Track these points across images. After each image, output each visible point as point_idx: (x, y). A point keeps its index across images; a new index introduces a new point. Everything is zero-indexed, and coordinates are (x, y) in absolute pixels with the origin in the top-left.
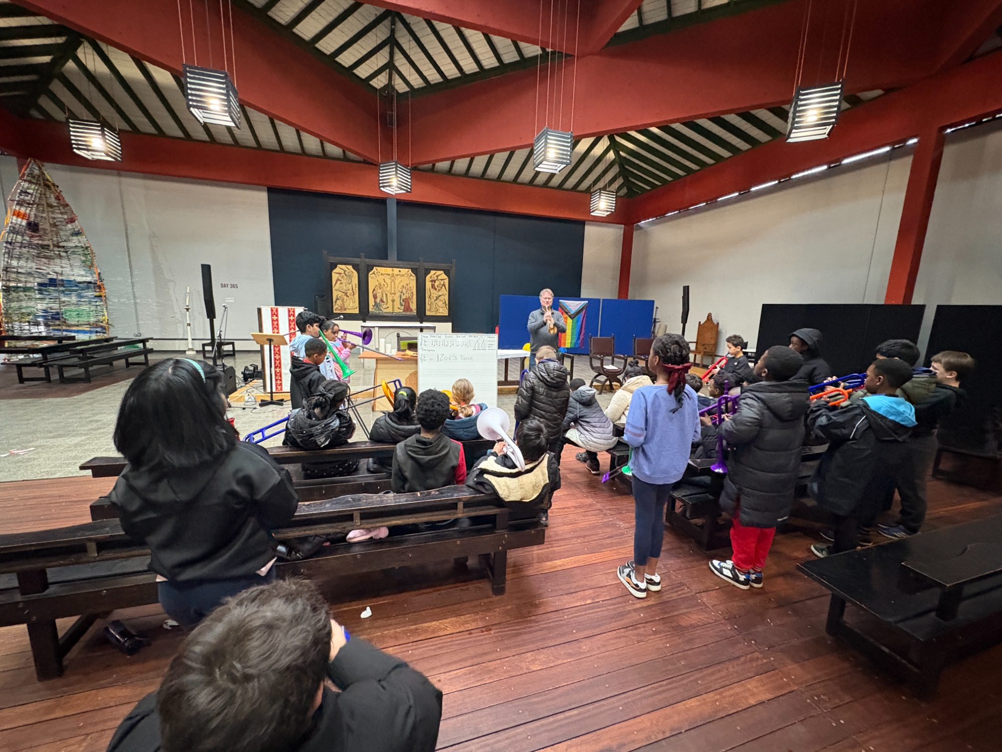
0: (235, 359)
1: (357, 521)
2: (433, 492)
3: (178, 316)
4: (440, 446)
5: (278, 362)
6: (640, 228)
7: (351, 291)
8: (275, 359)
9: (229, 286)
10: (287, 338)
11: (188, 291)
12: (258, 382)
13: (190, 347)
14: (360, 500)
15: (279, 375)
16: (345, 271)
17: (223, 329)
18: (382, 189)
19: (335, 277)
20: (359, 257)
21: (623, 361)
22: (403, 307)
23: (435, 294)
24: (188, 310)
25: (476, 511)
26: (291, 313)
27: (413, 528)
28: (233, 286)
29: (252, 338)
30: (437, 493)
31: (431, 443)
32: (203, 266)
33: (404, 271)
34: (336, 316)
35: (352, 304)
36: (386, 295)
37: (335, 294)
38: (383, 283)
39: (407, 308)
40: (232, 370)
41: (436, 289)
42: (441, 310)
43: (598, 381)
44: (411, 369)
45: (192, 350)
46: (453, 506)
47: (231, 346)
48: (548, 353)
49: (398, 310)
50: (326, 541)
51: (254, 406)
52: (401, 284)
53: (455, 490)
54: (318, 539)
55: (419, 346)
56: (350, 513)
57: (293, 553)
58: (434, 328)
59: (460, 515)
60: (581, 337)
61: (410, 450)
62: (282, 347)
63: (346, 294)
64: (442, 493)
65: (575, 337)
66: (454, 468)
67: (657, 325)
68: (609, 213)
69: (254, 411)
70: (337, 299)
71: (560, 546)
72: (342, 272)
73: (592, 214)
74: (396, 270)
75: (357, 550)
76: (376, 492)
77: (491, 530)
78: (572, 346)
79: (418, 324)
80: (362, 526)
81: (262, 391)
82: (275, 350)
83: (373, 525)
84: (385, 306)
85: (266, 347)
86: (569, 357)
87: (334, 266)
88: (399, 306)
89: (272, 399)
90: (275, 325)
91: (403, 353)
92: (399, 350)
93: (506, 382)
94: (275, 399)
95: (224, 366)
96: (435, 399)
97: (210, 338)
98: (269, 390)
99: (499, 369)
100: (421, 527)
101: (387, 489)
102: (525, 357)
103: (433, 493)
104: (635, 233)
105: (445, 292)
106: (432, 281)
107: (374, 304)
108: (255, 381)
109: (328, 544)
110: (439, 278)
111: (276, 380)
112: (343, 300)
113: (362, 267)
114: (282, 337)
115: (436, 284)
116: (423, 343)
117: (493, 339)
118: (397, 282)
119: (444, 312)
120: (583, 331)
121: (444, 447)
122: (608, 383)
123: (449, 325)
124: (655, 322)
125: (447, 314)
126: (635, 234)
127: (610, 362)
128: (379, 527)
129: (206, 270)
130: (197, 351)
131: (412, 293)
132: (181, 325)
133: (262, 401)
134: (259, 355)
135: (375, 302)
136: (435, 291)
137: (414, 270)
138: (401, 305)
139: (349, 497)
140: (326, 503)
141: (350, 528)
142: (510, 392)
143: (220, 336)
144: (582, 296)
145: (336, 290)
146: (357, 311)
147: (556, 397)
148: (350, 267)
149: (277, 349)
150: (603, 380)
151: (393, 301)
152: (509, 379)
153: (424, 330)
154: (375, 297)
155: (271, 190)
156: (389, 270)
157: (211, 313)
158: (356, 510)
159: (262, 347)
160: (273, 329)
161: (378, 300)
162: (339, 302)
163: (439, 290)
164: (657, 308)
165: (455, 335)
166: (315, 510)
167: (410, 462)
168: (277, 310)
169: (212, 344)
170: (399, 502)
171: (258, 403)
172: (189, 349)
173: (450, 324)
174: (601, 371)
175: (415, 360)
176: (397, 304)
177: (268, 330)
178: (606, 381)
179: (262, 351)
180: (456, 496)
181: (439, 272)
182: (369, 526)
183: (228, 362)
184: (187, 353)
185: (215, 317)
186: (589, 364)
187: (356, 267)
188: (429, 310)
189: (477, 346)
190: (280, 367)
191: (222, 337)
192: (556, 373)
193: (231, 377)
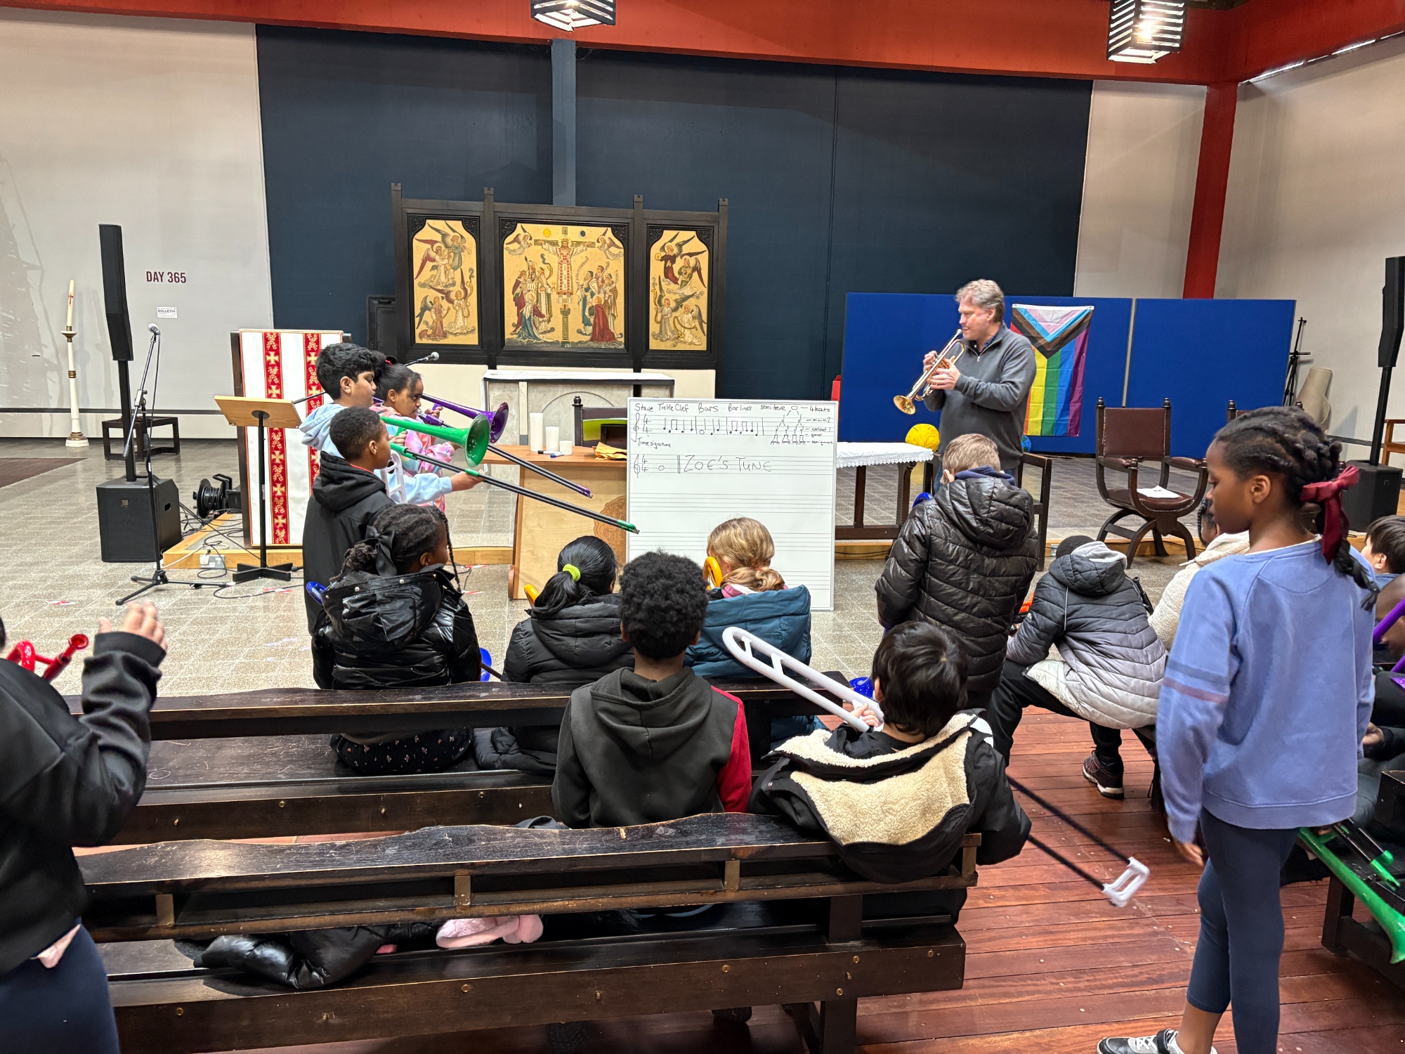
0: (178, 460)
1: (464, 894)
2: (661, 828)
3: (48, 353)
4: (684, 703)
5: (279, 470)
6: (1258, 93)
7: (458, 287)
8: (273, 463)
9: (166, 277)
10: (301, 409)
11: (71, 291)
12: (232, 520)
13: (76, 429)
14: (471, 841)
15: (281, 502)
16: (444, 236)
17: (149, 387)
18: (538, 16)
19: (419, 250)
20: (481, 198)
21: (1196, 475)
22: (590, 329)
23: (672, 292)
24: (70, 337)
25: (772, 886)
26: (312, 345)
27: (609, 923)
28: (175, 278)
29: (218, 408)
30: (671, 831)
31: (659, 695)
32: (103, 228)
33: (594, 233)
34: (422, 353)
35: (460, 322)
36: (548, 296)
37: (419, 294)
38: (539, 265)
39: (602, 331)
40: (171, 489)
41: (675, 281)
42: (688, 336)
43: (1121, 531)
44: (610, 492)
45: (80, 436)
46: (713, 869)
47: (170, 426)
48: (980, 455)
49: (578, 334)
50: (387, 942)
51: (220, 581)
52: (587, 268)
53: (719, 825)
54: (364, 937)
55: (631, 434)
56: (448, 874)
57: (305, 968)
58: (669, 384)
59: (730, 896)
60: (1074, 407)
61: (606, 711)
62: (288, 431)
63: (447, 296)
64: (685, 833)
65: (1056, 407)
66: (717, 765)
67: (1303, 371)
68: (1163, 53)
69: (222, 592)
70: (425, 308)
71: (1006, 995)
72: (438, 237)
73: (1113, 58)
74: (574, 231)
75: (463, 968)
76: (513, 819)
77: (817, 939)
78: (1047, 431)
79: (627, 374)
80: (475, 910)
81: (241, 542)
82: (271, 440)
83: (503, 909)
84: (543, 327)
85: (252, 433)
86: (1038, 463)
87: (417, 224)
88: (581, 326)
89: (264, 562)
90: (274, 379)
91: (590, 450)
92: (579, 442)
93: (858, 530)
94: (271, 563)
95: (151, 478)
96: (669, 577)
97: (119, 406)
98: (256, 541)
99: (839, 494)
100: (630, 920)
101: (540, 812)
102: (913, 464)
103: (660, 830)
104: (1240, 106)
105: (698, 288)
106: (665, 259)
107: (515, 320)
108: (225, 516)
109: (389, 949)
110: (686, 249)
111: (275, 516)
112: (439, 312)
113: (488, 224)
114: (290, 407)
115: (676, 268)
116: (641, 425)
117: (825, 415)
118: (576, 261)
119: (696, 340)
120: (1079, 389)
121: (693, 707)
122: (1149, 536)
123: (708, 377)
124: (1295, 361)
125: (703, 347)
126: (1243, 110)
127: (1158, 478)
128: (519, 914)
129: (111, 239)
130: (90, 440)
131: (614, 291)
132: (53, 376)
133: (241, 567)
134: (235, 451)
135: (520, 315)
136: (673, 286)
137: (619, 230)
138: (586, 322)
139: (444, 832)
140: (386, 844)
141: (445, 913)
142: (868, 557)
143: (142, 403)
144: (1078, 292)
145: (423, 285)
146: (473, 340)
147: (994, 573)
148: (458, 225)
149: (277, 438)
150: (1135, 529)
151: (565, 312)
152: (868, 520)
153: (645, 391)
154: (519, 302)
155: (265, 32)
156: (556, 232)
157: (122, 348)
158: (462, 866)
159: (242, 432)
160: (269, 387)
161: (527, 311)
162: (429, 317)
163: (684, 283)
164: (1302, 322)
165: (724, 403)
166: (359, 861)
167: (603, 740)
168: (277, 340)
169: (124, 423)
170: (573, 851)
171: (231, 573)
172: (74, 436)
173: (711, 374)
174: (1129, 503)
175: (618, 471)
176: (575, 320)
177: (255, 390)
178: (1144, 530)
179: (241, 441)
180: (720, 842)
181: (685, 235)
182: (495, 910)
183: (163, 469)
184: (69, 443)
185: (131, 358)
186: (1094, 481)
187: (472, 225)
188: (660, 336)
189: (781, 432)
190: (284, 484)
191: (148, 407)
192: (997, 507)
193: (167, 507)
